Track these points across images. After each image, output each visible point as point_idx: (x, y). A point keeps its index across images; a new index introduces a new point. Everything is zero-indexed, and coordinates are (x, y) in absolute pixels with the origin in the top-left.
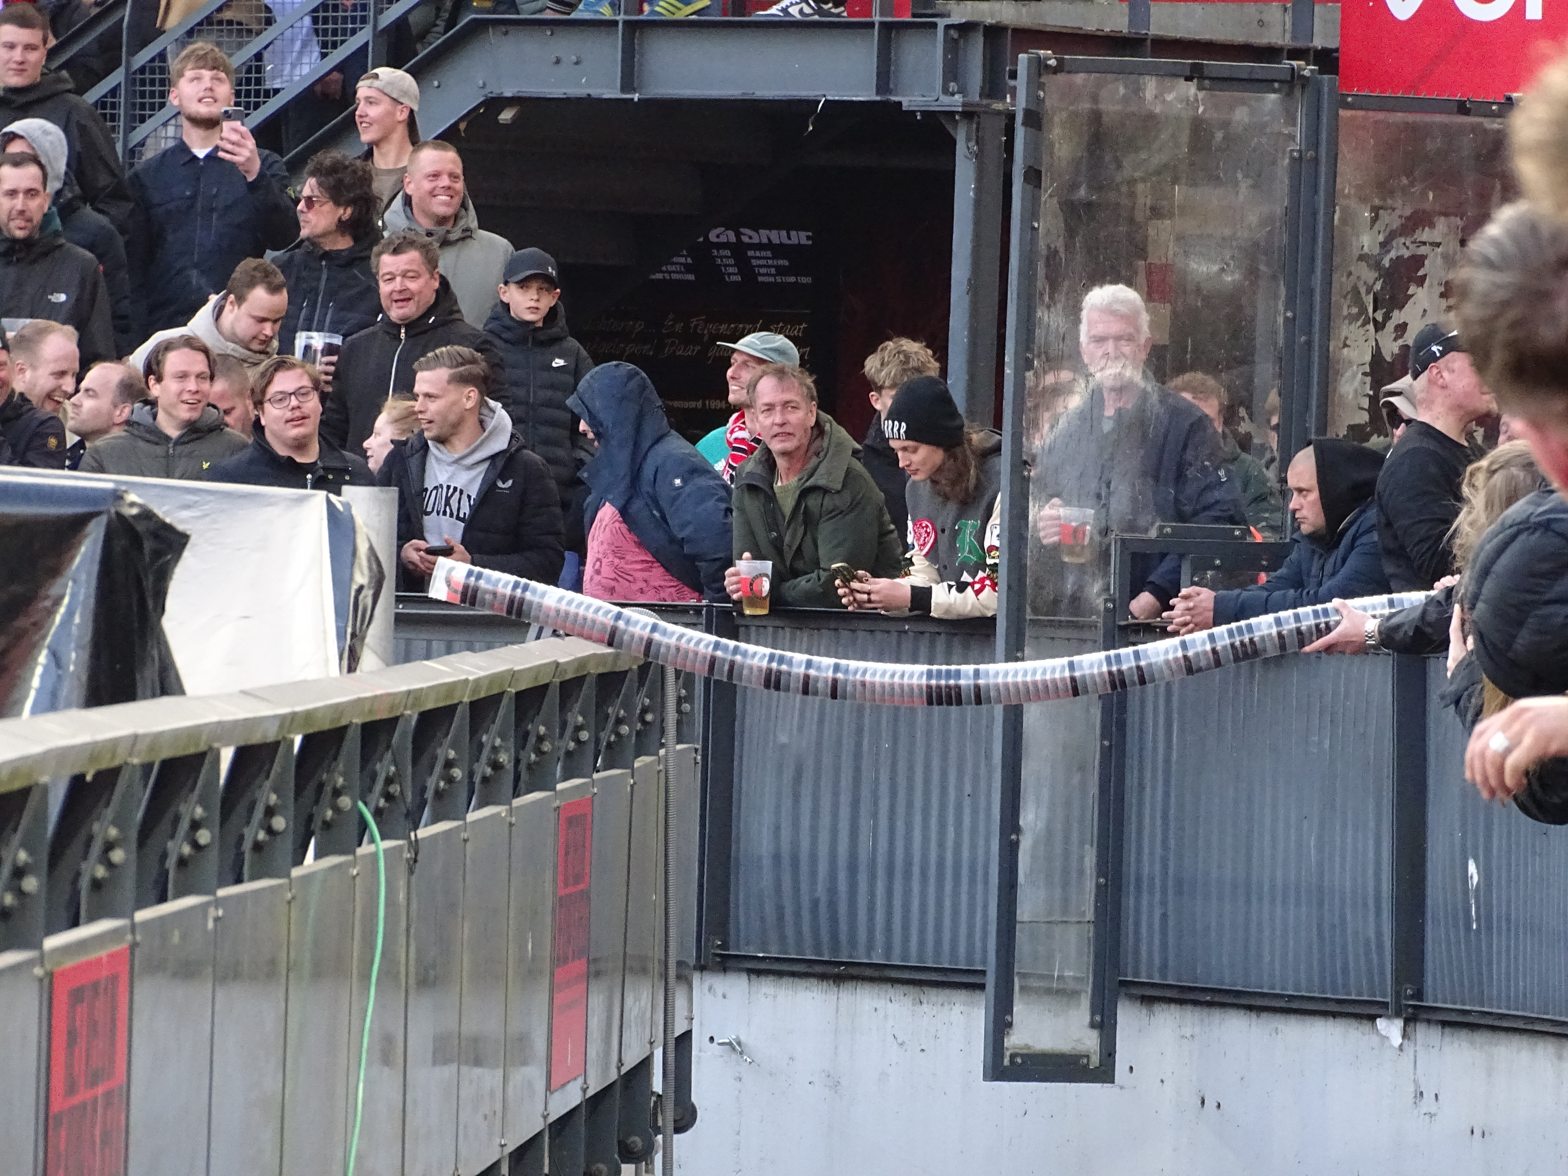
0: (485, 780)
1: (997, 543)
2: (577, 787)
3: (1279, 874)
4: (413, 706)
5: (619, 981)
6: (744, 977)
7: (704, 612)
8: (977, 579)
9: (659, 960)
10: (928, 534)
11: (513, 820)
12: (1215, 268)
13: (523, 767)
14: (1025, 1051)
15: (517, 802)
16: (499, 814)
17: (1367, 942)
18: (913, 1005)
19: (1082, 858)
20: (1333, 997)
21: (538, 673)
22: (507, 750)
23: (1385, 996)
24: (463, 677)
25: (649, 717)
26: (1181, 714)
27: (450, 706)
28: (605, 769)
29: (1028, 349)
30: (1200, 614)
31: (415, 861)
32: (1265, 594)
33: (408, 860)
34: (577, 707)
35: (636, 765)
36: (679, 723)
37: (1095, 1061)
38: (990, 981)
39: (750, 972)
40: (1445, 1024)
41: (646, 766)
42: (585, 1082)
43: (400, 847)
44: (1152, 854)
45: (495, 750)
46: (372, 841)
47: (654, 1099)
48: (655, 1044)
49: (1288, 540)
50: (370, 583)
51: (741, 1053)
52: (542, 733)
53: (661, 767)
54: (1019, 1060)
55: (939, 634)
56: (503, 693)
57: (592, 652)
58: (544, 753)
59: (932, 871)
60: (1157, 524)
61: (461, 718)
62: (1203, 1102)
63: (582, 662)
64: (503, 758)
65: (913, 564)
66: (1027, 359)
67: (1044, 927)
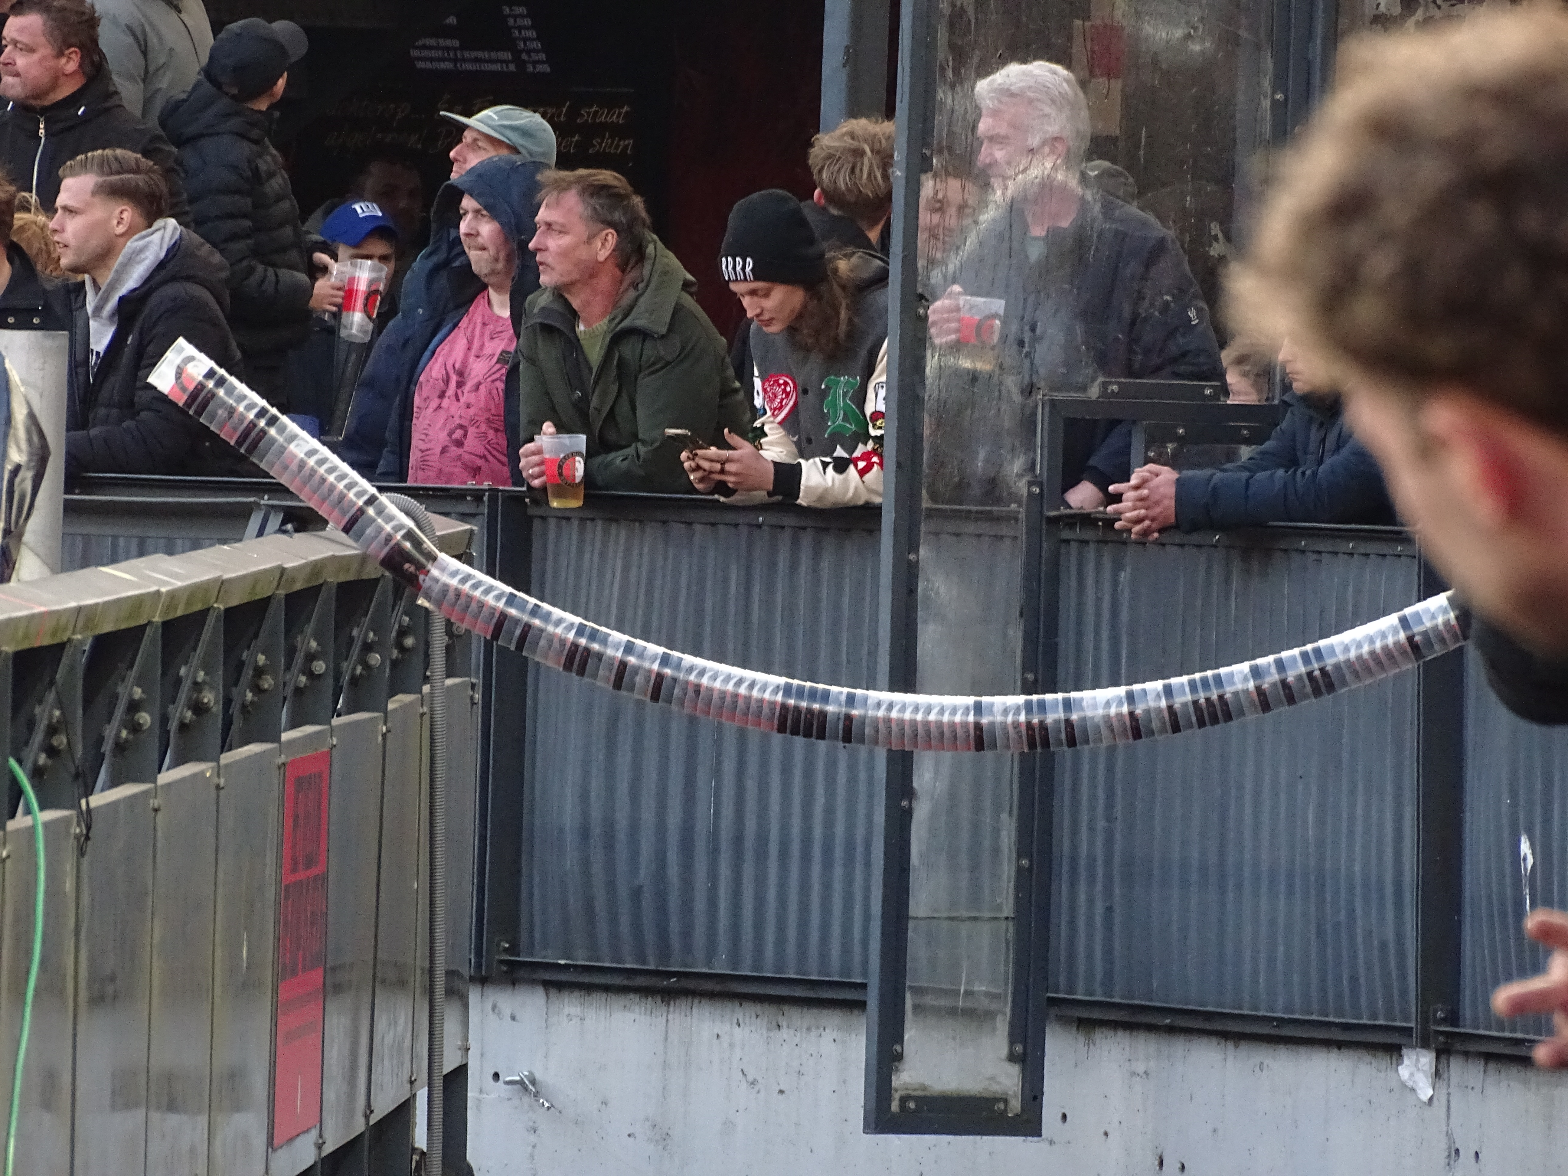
0: (183, 727)
1: (882, 407)
2: (310, 736)
3: (1264, 855)
4: (86, 627)
5: (367, 999)
6: (540, 992)
7: (485, 499)
8: (857, 454)
9: (422, 969)
10: (788, 394)
11: (222, 782)
12: (1179, 33)
13: (235, 710)
14: (919, 1093)
15: (226, 758)
16: (203, 773)
17: (1383, 946)
18: (769, 1030)
19: (996, 831)
20: (1337, 1020)
21: (256, 582)
22: (212, 688)
23: (1406, 1019)
24: (154, 588)
25: (409, 642)
26: (1132, 634)
27: (136, 627)
28: (349, 712)
29: (926, 143)
30: (1157, 503)
31: (87, 838)
32: (1245, 475)
33: (77, 837)
34: (309, 629)
35: (391, 706)
36: (449, 649)
37: (1015, 1105)
38: (873, 999)
39: (548, 985)
40: (1489, 1057)
41: (404, 707)
42: (321, 1136)
43: (66, 821)
44: (1092, 829)
45: (197, 686)
46: (28, 811)
47: (416, 1157)
48: (416, 1084)
49: (1276, 402)
50: (30, 461)
51: (536, 1095)
52: (261, 663)
53: (425, 709)
54: (912, 1105)
55: (804, 528)
56: (208, 609)
57: (330, 553)
58: (265, 691)
59: (795, 848)
60: (1100, 379)
61: (150, 644)
62: (1161, 1164)
63: (317, 568)
64: (208, 697)
65: (766, 435)
66: (924, 156)
67: (945, 924)
